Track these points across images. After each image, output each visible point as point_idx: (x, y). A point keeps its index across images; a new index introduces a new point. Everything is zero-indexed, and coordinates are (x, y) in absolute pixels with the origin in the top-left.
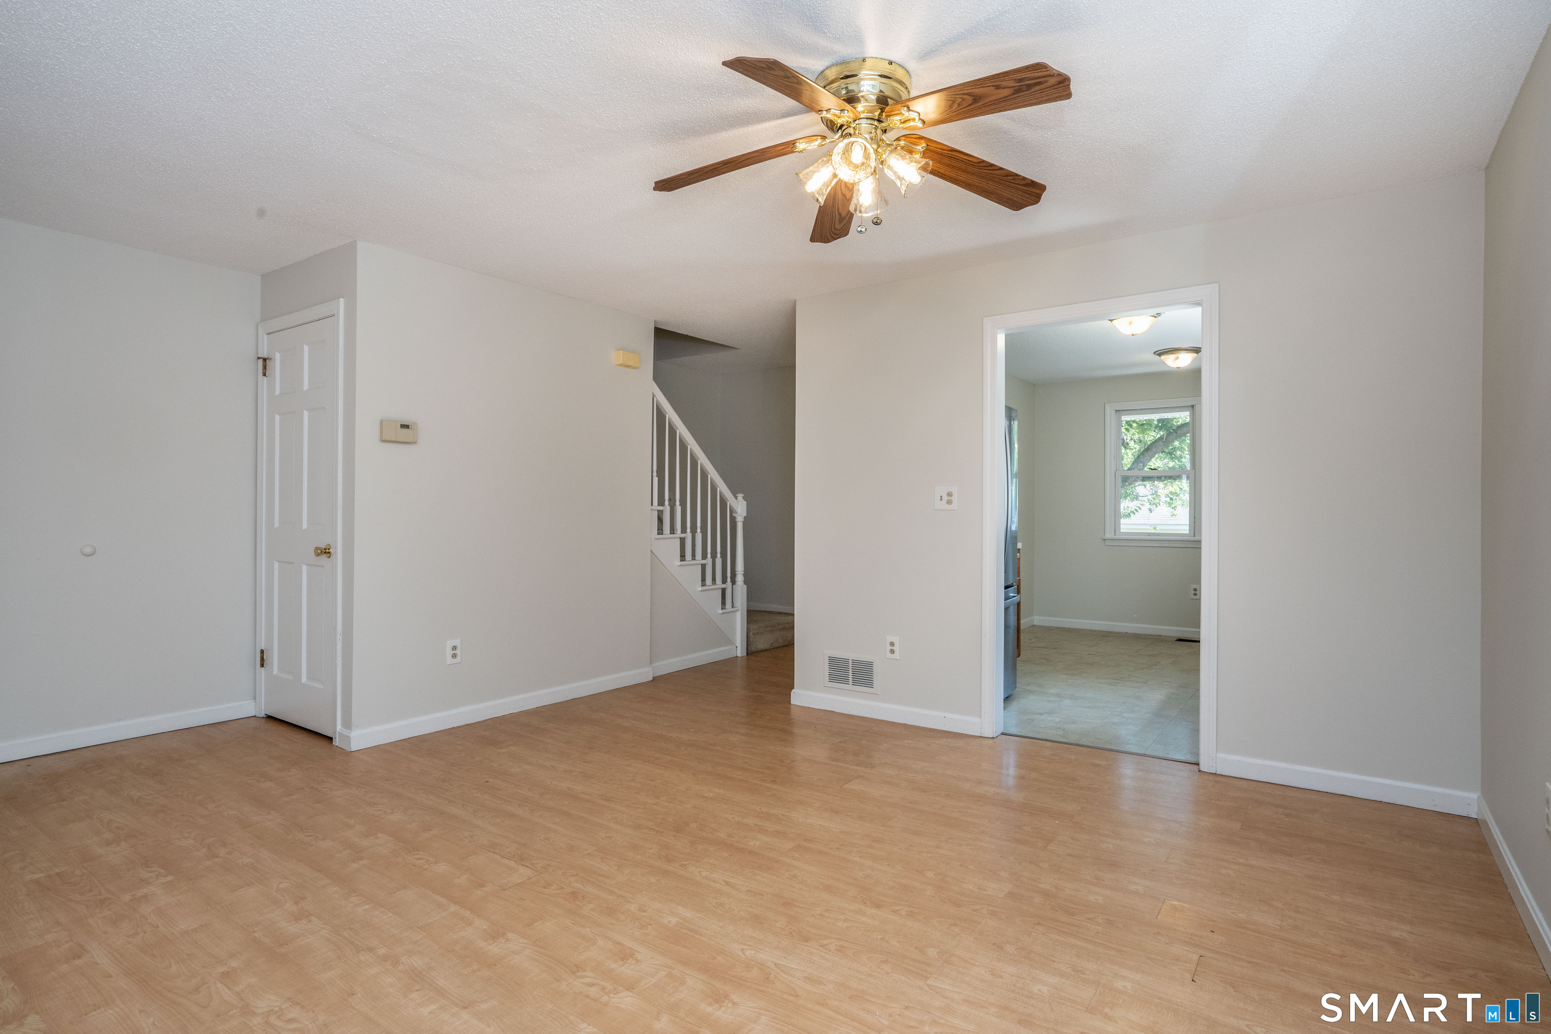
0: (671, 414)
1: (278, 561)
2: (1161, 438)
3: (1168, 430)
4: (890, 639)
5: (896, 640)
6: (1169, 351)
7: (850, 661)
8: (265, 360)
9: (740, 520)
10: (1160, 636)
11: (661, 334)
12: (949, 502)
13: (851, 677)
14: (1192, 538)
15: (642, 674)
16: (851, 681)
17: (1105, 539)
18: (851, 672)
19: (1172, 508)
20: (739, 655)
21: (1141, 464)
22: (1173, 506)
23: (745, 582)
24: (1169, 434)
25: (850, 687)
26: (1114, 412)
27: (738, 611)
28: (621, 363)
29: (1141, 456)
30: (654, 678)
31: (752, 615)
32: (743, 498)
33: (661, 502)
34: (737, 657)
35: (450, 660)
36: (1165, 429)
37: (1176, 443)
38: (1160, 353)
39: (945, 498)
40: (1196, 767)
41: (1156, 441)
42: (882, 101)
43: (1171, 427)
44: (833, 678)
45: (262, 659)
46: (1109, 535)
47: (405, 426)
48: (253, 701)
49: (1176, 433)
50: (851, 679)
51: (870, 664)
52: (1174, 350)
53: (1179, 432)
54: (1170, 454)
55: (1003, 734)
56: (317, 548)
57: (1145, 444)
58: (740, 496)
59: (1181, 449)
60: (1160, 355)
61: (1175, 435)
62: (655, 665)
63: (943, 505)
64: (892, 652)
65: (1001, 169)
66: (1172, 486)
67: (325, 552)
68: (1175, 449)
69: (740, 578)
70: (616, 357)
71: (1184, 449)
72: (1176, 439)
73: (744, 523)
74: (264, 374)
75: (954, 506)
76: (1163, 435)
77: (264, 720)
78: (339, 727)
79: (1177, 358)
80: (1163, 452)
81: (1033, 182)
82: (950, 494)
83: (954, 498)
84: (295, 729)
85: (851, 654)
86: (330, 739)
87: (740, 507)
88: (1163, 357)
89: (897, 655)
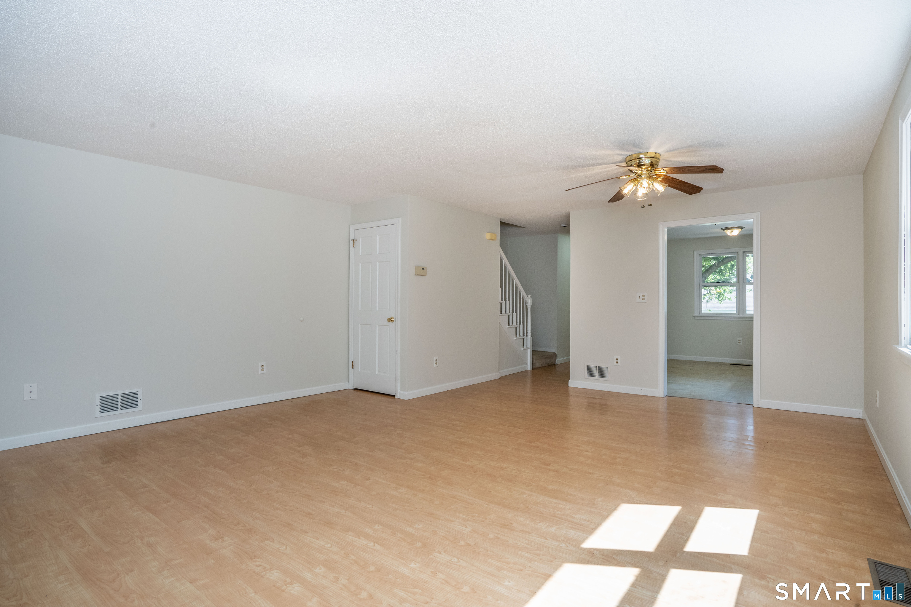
0: (505, 260)
1: (361, 324)
2: (714, 265)
3: (718, 260)
4: (616, 357)
5: (619, 357)
6: (728, 228)
7: (597, 367)
8: (354, 240)
9: (529, 307)
10: (723, 363)
11: (503, 224)
12: (643, 299)
13: (597, 374)
14: (738, 316)
15: (494, 376)
16: (597, 376)
17: (694, 316)
18: (597, 372)
19: (720, 301)
20: (529, 369)
21: (704, 278)
22: (720, 299)
23: (532, 336)
24: (719, 262)
25: (597, 378)
26: (698, 255)
27: (529, 349)
28: (490, 238)
29: (704, 274)
30: (500, 377)
31: (534, 352)
32: (531, 297)
33: (502, 300)
34: (528, 370)
35: (435, 365)
36: (717, 260)
37: (722, 268)
38: (725, 229)
39: (641, 297)
40: (752, 406)
41: (712, 266)
42: (652, 165)
43: (720, 259)
44: (589, 375)
45: (353, 365)
46: (696, 314)
47: (423, 269)
48: (348, 383)
49: (723, 262)
50: (597, 375)
51: (607, 368)
52: (731, 228)
53: (724, 261)
54: (719, 272)
55: (667, 396)
56: (389, 319)
57: (706, 267)
58: (529, 296)
59: (725, 270)
60: (724, 230)
61: (722, 263)
62: (500, 372)
63: (641, 300)
64: (617, 362)
65: (688, 183)
66: (720, 289)
67: (391, 320)
68: (721, 270)
69: (529, 334)
70: (488, 236)
71: (727, 270)
72: (722, 265)
73: (531, 309)
74: (354, 247)
75: (645, 301)
76: (716, 263)
77: (353, 391)
78: (399, 391)
79: (732, 232)
80: (715, 272)
81: (699, 187)
82: (643, 296)
83: (645, 298)
84: (373, 393)
85: (598, 364)
86: (394, 396)
87: (529, 301)
88: (725, 231)
89: (619, 364)
